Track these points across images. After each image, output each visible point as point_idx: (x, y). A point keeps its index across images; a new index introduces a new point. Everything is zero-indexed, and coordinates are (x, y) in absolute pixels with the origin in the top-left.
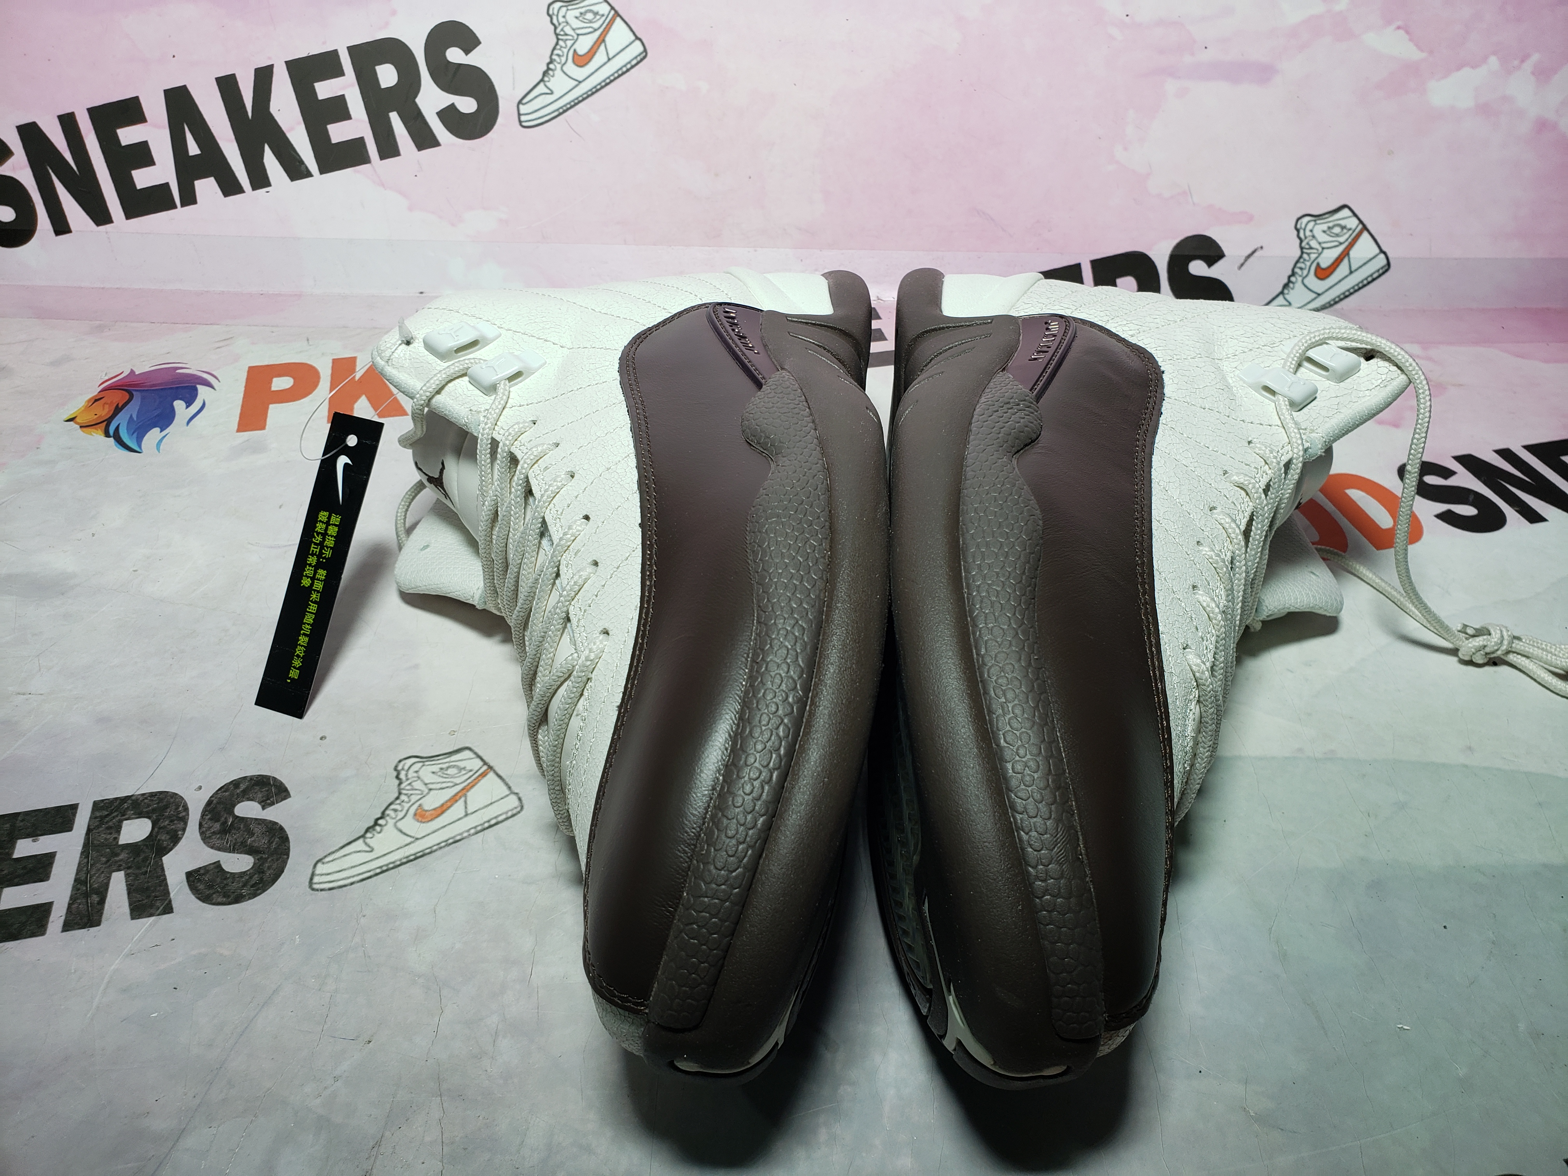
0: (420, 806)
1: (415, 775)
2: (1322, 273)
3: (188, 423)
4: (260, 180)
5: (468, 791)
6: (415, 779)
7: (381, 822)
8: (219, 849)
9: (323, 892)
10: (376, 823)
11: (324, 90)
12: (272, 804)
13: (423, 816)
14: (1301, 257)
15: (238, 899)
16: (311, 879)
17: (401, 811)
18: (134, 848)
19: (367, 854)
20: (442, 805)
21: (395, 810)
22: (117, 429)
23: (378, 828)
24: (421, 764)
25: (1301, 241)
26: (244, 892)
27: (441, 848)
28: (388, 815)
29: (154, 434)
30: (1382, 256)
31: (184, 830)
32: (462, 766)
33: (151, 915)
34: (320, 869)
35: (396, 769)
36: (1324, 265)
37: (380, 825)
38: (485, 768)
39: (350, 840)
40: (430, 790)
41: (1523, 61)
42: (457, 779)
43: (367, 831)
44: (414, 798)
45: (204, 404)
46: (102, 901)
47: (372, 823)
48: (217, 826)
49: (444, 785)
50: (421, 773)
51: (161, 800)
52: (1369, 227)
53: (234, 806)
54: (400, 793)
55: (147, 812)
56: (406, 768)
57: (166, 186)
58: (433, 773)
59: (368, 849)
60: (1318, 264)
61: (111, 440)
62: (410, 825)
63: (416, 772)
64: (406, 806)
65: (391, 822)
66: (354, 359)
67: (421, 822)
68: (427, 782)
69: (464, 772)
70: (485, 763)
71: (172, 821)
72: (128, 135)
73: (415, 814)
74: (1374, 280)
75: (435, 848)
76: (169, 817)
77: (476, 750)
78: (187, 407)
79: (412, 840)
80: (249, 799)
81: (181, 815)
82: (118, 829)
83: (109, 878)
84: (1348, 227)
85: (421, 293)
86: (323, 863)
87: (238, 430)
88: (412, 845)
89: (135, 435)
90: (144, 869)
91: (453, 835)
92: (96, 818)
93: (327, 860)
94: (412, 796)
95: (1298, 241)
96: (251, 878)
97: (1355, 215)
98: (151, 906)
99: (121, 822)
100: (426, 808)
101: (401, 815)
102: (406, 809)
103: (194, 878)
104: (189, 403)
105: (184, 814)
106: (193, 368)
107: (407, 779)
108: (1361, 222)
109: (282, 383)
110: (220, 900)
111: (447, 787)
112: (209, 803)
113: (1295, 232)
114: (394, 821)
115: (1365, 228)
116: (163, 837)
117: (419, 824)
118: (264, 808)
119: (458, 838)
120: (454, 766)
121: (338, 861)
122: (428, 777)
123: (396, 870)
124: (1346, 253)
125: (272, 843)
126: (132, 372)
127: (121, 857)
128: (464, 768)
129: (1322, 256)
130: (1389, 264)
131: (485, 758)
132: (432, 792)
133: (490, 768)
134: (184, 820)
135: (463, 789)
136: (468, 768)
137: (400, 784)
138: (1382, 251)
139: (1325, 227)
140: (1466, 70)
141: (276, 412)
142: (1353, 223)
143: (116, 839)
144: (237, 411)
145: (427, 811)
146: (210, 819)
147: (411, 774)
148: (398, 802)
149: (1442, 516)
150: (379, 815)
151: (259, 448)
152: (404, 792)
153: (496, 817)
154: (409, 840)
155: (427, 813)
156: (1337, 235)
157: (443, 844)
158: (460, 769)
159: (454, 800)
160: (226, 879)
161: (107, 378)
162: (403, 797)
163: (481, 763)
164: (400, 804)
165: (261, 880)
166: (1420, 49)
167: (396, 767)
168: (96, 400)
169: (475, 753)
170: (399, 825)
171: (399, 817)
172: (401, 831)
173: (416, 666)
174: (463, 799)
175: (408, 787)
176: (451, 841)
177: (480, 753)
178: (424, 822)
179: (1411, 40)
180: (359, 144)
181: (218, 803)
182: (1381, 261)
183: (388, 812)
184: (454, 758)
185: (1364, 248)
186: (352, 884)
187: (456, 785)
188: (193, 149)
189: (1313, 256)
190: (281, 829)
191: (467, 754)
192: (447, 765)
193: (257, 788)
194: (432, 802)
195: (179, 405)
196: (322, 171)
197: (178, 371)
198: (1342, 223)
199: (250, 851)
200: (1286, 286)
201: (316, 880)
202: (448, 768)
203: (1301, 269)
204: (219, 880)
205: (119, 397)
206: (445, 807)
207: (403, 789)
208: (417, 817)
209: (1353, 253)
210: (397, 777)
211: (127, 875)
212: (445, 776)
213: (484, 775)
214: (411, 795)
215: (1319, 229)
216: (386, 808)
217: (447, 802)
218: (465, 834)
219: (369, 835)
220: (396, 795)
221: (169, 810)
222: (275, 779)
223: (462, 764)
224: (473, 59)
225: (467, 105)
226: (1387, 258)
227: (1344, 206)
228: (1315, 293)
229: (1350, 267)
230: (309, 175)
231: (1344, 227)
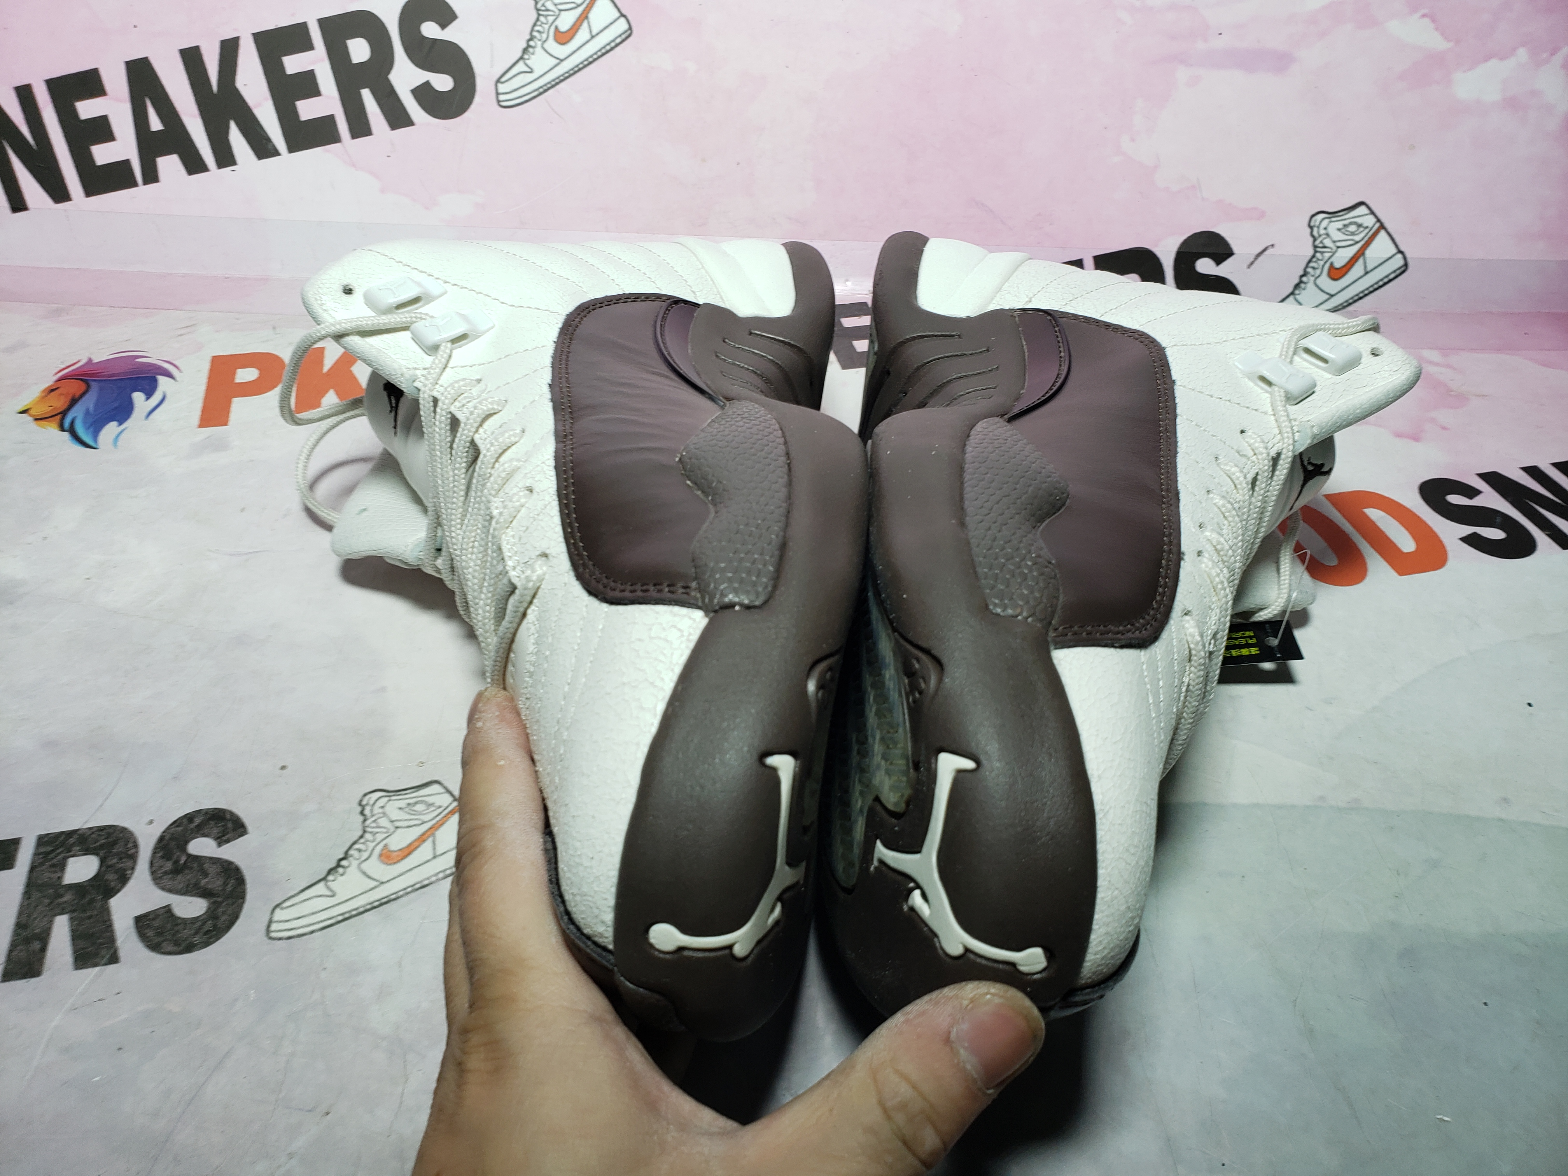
0: (386, 845)
1: (380, 810)
2: (1335, 274)
3: (148, 416)
4: (225, 158)
5: (437, 829)
6: (381, 815)
7: (344, 863)
8: (171, 891)
9: (281, 941)
10: (338, 865)
11: (293, 64)
12: (228, 841)
13: (388, 857)
14: (1314, 256)
15: (189, 948)
16: (269, 926)
17: (365, 851)
18: (79, 889)
19: (329, 899)
20: (410, 845)
21: (359, 850)
22: (72, 424)
23: (340, 870)
24: (387, 799)
25: (1315, 239)
26: (197, 939)
27: (408, 893)
28: (352, 856)
29: (111, 428)
30: (1400, 256)
31: (133, 868)
32: (431, 802)
33: (95, 965)
34: (279, 915)
35: (360, 804)
36: (1338, 265)
37: (343, 867)
38: (455, 803)
40: (397, 827)
41: (1553, 54)
42: (425, 816)
43: (329, 872)
44: (380, 837)
45: (164, 396)
46: (43, 949)
47: (333, 865)
48: (169, 865)
49: (412, 823)
50: (387, 809)
51: (109, 835)
52: (1387, 225)
53: (187, 842)
54: (365, 832)
55: (95, 849)
56: (371, 802)
57: (126, 163)
58: (400, 809)
59: (329, 893)
60: (1332, 264)
61: (66, 435)
62: (375, 867)
63: (382, 807)
64: (371, 845)
65: (355, 863)
66: (320, 354)
67: (387, 864)
68: (393, 818)
69: (432, 809)
70: (455, 798)
71: (121, 859)
72: (87, 109)
73: (381, 855)
74: (1390, 281)
75: (401, 893)
76: (117, 854)
77: (446, 784)
78: (147, 399)
79: (377, 883)
80: (204, 835)
81: (130, 852)
82: (62, 866)
83: (51, 922)
84: (1365, 225)
86: (282, 909)
87: (200, 426)
88: (377, 890)
89: (92, 429)
90: (89, 913)
91: (420, 878)
92: (39, 854)
93: (286, 905)
94: (377, 835)
95: (1311, 239)
96: (204, 924)
97: (1372, 213)
98: (96, 955)
99: (65, 859)
100: (392, 848)
101: (365, 855)
102: (370, 849)
103: (142, 923)
104: (149, 394)
105: (133, 851)
106: (153, 358)
107: (373, 816)
108: (1378, 220)
109: (247, 375)
110: (170, 948)
111: (415, 825)
112: (161, 839)
113: (1309, 230)
114: (357, 862)
115: (1382, 227)
116: (111, 877)
117: (385, 865)
118: (220, 845)
119: (426, 882)
120: (423, 801)
121: (299, 906)
122: (395, 815)
123: (361, 917)
124: (1361, 253)
125: (227, 884)
126: (90, 360)
127: (65, 899)
128: (432, 805)
129: (1337, 255)
130: (1406, 265)
132: (399, 830)
134: (133, 858)
135: (431, 828)
136: (438, 804)
137: (365, 820)
138: (1400, 251)
139: (1340, 225)
140: (1493, 62)
141: (240, 406)
142: (1370, 221)
143: (60, 878)
144: (199, 405)
145: (392, 851)
146: (162, 857)
147: (377, 810)
148: (362, 841)
149: (1467, 538)
150: (341, 856)
151: (220, 446)
152: (369, 829)
154: (374, 884)
155: (394, 854)
156: (1353, 234)
157: (410, 889)
158: (429, 804)
159: (422, 839)
160: (177, 925)
161: (63, 366)
162: (368, 836)
163: (451, 798)
164: (364, 843)
165: (215, 927)
166: (1446, 38)
167: (361, 801)
168: (51, 390)
169: (445, 788)
170: (364, 866)
171: (363, 858)
172: (364, 873)
173: (383, 689)
174: (431, 839)
175: (374, 825)
176: (418, 886)
177: (450, 787)
178: (390, 864)
179: (1437, 29)
180: (329, 120)
181: (170, 839)
182: (1398, 261)
183: (351, 852)
184: (423, 791)
185: (1381, 247)
186: (312, 932)
187: (425, 822)
188: (156, 124)
189: (1327, 255)
190: (237, 870)
191: (436, 788)
192: (416, 800)
193: (212, 823)
194: (398, 842)
195: (138, 397)
196: (292, 149)
197: (137, 360)
198: (1359, 220)
199: (204, 894)
200: (1297, 286)
201: (274, 927)
202: (416, 803)
203: (1314, 268)
204: (169, 926)
205: (76, 387)
206: (412, 848)
207: (368, 826)
208: (383, 858)
209: (1369, 253)
210: (362, 813)
211: (72, 919)
212: (413, 812)
213: (453, 811)
214: (377, 833)
215: (1334, 227)
216: (350, 848)
217: (415, 841)
218: (433, 879)
219: (331, 878)
220: (360, 833)
221: (117, 846)
222: (231, 813)
223: (430, 800)
224: (449, 34)
225: (443, 83)
226: (1405, 258)
227: (1362, 203)
228: (1328, 294)
229: (1365, 267)
230: (276, 153)
231: (1360, 226)
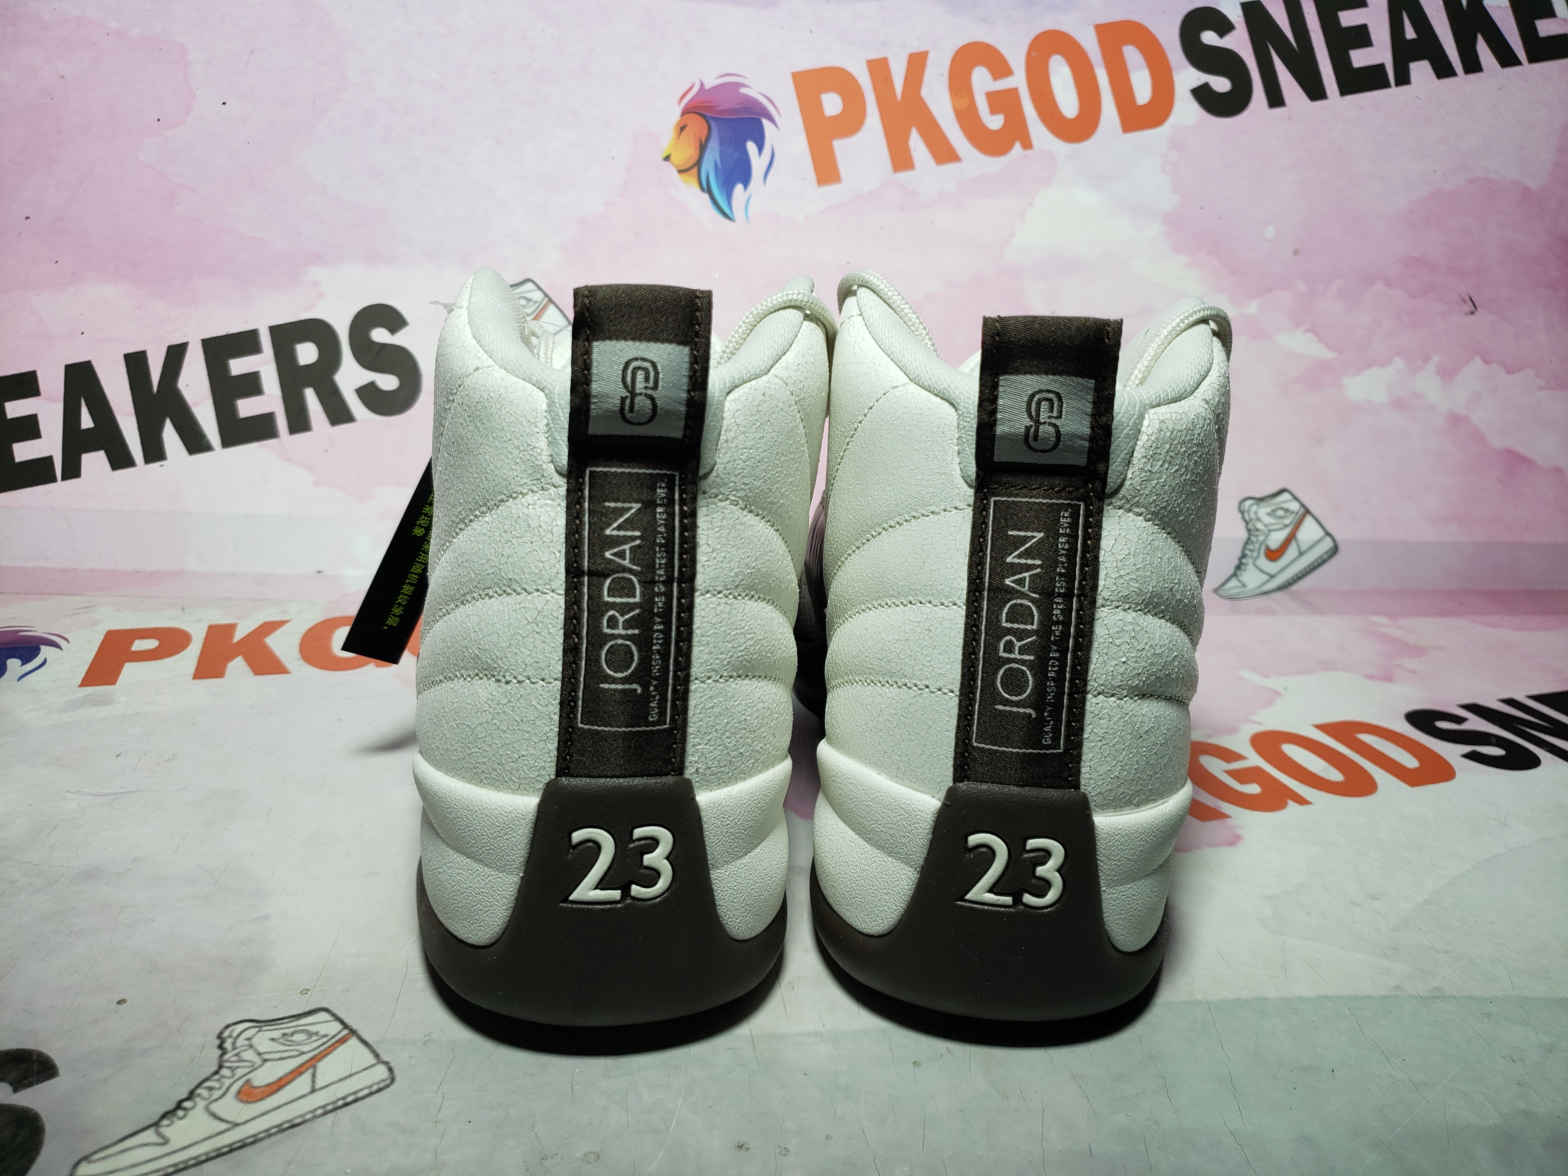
0: (248, 1081)
1: (246, 1043)
2: (1273, 555)
3: (19, 679)
4: (155, 453)
5: (319, 1061)
6: (245, 1048)
7: (187, 1104)
10: (179, 1106)
11: (238, 366)
12: (29, 1085)
13: (249, 1095)
14: (1249, 539)
17: (220, 1088)
19: (159, 1147)
20: (280, 1079)
21: (210, 1089)
23: (180, 1113)
24: (257, 1029)
25: (1247, 523)
27: (270, 1135)
28: (199, 1095)
30: (1328, 539)
32: (314, 1031)
34: (84, 1169)
35: (220, 1036)
36: (1272, 547)
37: (185, 1109)
38: (346, 1032)
39: (136, 1129)
40: (265, 1060)
41: (1425, 362)
42: (306, 1046)
43: (164, 1116)
44: (239, 1072)
45: (45, 662)
47: (171, 1106)
49: (286, 1054)
50: (256, 1040)
54: (221, 1067)
56: (235, 1034)
57: (48, 460)
58: (273, 1040)
59: (160, 1140)
60: (1267, 546)
62: (229, 1107)
63: (249, 1039)
64: (227, 1082)
65: (201, 1104)
66: (232, 628)
67: (247, 1102)
68: (261, 1050)
69: (315, 1038)
70: (345, 1026)
72: (17, 408)
73: (239, 1093)
74: (1324, 561)
75: (261, 1135)
77: (335, 1011)
78: (23, 664)
79: (229, 1126)
84: (1291, 509)
85: (319, 572)
86: (90, 1162)
87: (80, 686)
88: (226, 1135)
91: (290, 1117)
93: (96, 1156)
94: (239, 1070)
95: (1243, 524)
97: (1295, 498)
100: (256, 1083)
101: (217, 1094)
102: (226, 1086)
106: (39, 631)
107: (234, 1049)
108: (1302, 505)
109: (145, 645)
111: (290, 1057)
113: (1239, 515)
114: (205, 1102)
115: (1307, 512)
117: (243, 1104)
118: (15, 1091)
119: (298, 1121)
120: (302, 1031)
121: (115, 1157)
122: (264, 1046)
123: (199, 1168)
124: (1291, 537)
125: (16, 1137)
128: (316, 1033)
129: (1270, 538)
130: (1336, 546)
131: (346, 1020)
132: (267, 1064)
133: (353, 1032)
135: (311, 1059)
136: (322, 1033)
137: (222, 1055)
138: (1328, 534)
139: (1268, 510)
140: (1377, 369)
142: (1295, 506)
144: (83, 670)
145: (257, 1087)
147: (241, 1042)
148: (216, 1077)
149: (1469, 756)
150: (185, 1096)
151: (103, 702)
152: (227, 1064)
153: (354, 1093)
154: (225, 1126)
155: (257, 1091)
156: (1281, 518)
157: (274, 1130)
158: (310, 1034)
159: (297, 1072)
162: (225, 1072)
163: (340, 1027)
164: (218, 1080)
166: (1331, 349)
167: (221, 1033)
169: (334, 1015)
170: (214, 1107)
171: (214, 1097)
172: (214, 1116)
173: (266, 917)
174: (310, 1071)
175: (234, 1059)
176: (286, 1125)
177: (340, 1015)
178: (249, 1103)
179: (1320, 341)
180: (268, 418)
182: (1328, 544)
183: (199, 1091)
184: (303, 1021)
185: (1309, 532)
187: (303, 1053)
188: (87, 421)
189: (1261, 538)
190: (35, 1117)
191: (323, 1016)
192: (293, 1029)
193: (11, 1065)
194: (263, 1077)
195: (13, 663)
196: (225, 446)
197: (21, 633)
198: (1284, 505)
200: (1237, 567)
202: (293, 1034)
203: (1251, 550)
206: (283, 1082)
207: (227, 1061)
208: (242, 1096)
209: (1299, 535)
210: (220, 1046)
212: (288, 1043)
213: (343, 1041)
214: (237, 1067)
215: (1263, 511)
216: (198, 1086)
217: (287, 1075)
218: (308, 1116)
219: (165, 1122)
220: (215, 1068)
222: (39, 1054)
223: (313, 1029)
224: (399, 339)
225: (388, 382)
226: (1334, 540)
227: (1284, 491)
228: (1268, 574)
229: (1299, 550)
230: (208, 448)
231: (1287, 510)
